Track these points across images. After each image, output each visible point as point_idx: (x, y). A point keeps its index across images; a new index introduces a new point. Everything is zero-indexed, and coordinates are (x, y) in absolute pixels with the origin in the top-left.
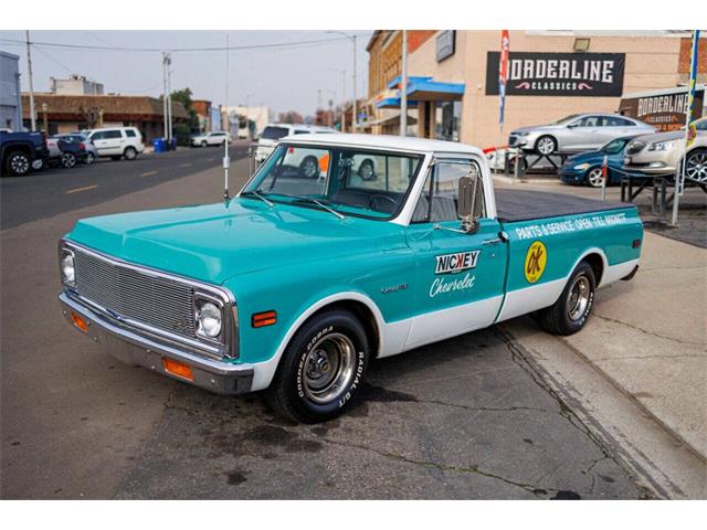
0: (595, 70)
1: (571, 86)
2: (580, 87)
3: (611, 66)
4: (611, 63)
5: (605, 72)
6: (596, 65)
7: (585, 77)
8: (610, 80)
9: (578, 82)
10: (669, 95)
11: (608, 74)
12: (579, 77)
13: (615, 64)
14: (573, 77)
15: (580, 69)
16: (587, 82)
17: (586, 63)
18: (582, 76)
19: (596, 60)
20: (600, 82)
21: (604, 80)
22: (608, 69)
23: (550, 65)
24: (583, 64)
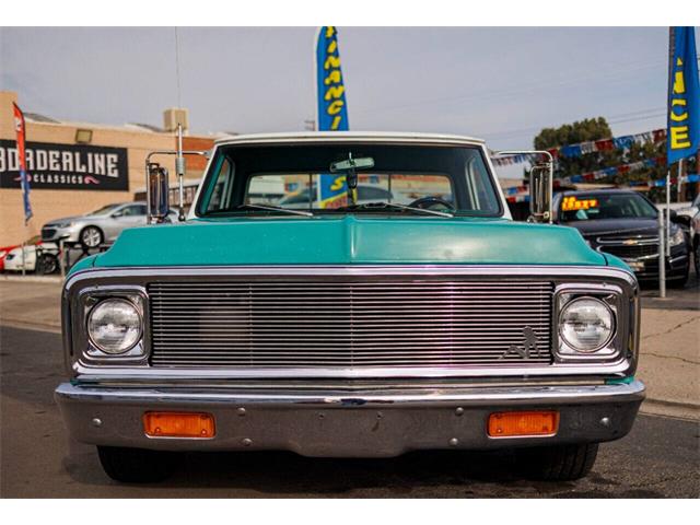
0: (100, 163)
1: (77, 180)
2: (87, 181)
3: (115, 160)
4: (115, 157)
5: (110, 166)
6: (100, 158)
7: (90, 171)
8: (115, 174)
9: (84, 175)
10: (192, 187)
11: (113, 169)
12: (83, 169)
13: (119, 159)
14: (78, 170)
15: (84, 161)
16: (93, 175)
17: (90, 156)
18: (87, 168)
19: (100, 153)
20: (106, 176)
21: (110, 174)
22: (113, 163)
23: (51, 157)
24: (87, 157)
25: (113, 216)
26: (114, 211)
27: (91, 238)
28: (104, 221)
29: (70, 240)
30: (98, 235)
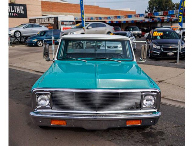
0: (18, 9)
1: (11, 14)
2: (14, 15)
3: (23, 8)
4: (23, 7)
5: (21, 10)
6: (18, 8)
7: (15, 12)
8: (23, 13)
9: (14, 13)
11: (22, 11)
12: (13, 11)
13: (24, 8)
14: (12, 11)
15: (13, 9)
16: (16, 13)
17: (15, 7)
18: (14, 11)
19: (18, 6)
20: (20, 13)
21: (21, 13)
22: (22, 9)
24: (14, 7)
25: (24, 28)
26: (24, 26)
27: (18, 34)
28: (21, 29)
29: (11, 35)
30: (19, 33)
